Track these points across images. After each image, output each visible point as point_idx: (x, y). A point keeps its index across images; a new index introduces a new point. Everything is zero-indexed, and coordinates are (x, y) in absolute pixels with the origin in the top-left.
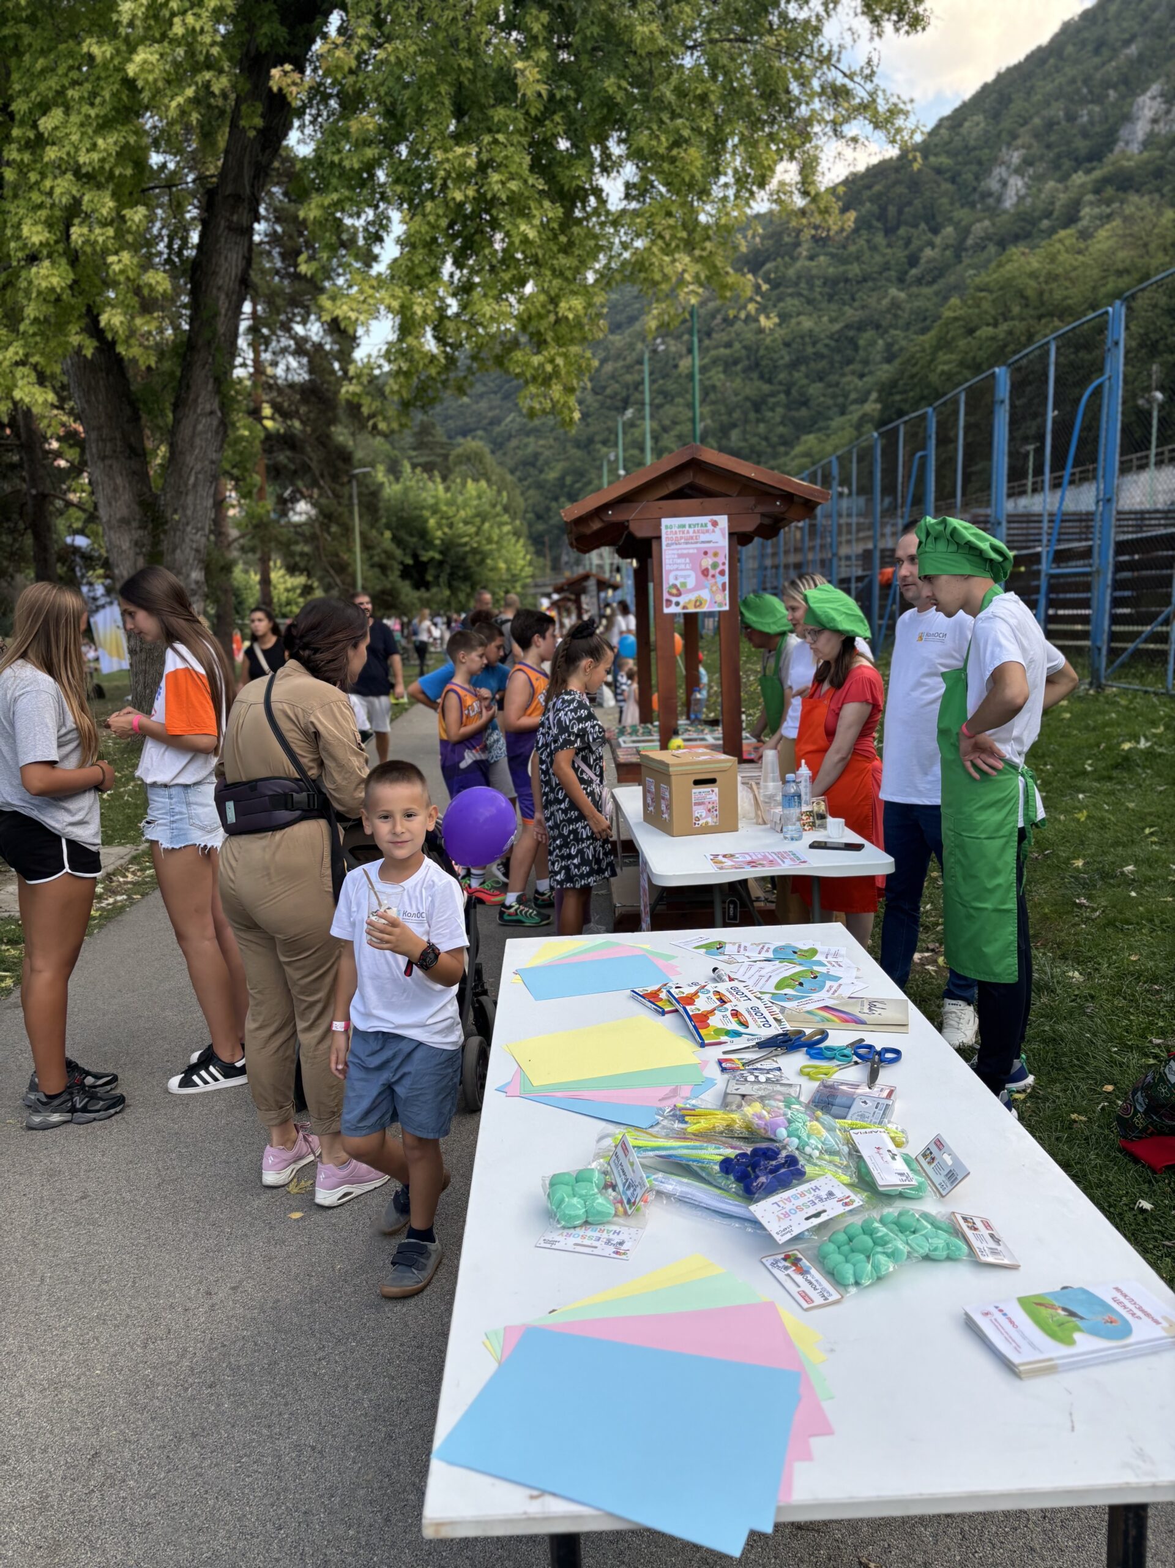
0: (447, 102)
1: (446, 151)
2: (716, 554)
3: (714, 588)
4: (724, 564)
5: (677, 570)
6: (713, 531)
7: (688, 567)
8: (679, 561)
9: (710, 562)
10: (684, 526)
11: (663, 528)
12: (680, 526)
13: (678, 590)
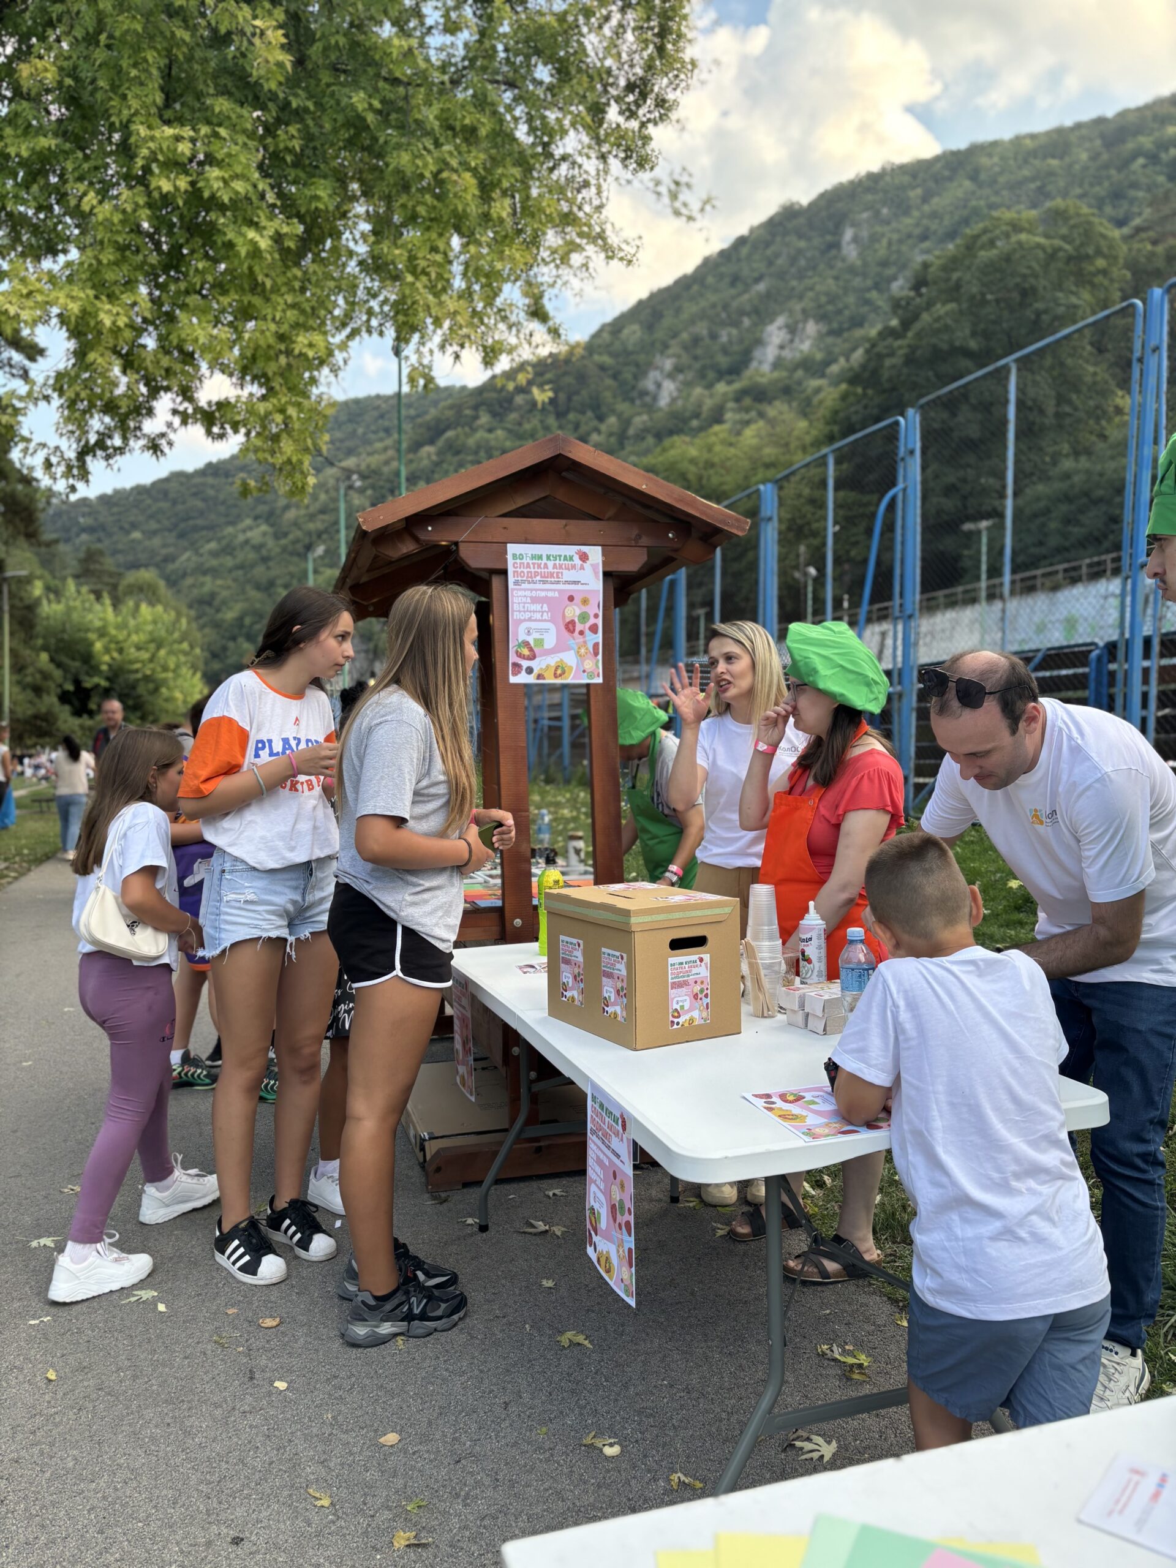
0: (155, 72)
1: (150, 127)
2: (585, 602)
3: (583, 651)
4: (596, 616)
5: (530, 620)
6: (582, 568)
7: (545, 616)
8: (533, 607)
9: (578, 612)
10: (540, 557)
11: (509, 557)
12: (533, 557)
13: (531, 650)
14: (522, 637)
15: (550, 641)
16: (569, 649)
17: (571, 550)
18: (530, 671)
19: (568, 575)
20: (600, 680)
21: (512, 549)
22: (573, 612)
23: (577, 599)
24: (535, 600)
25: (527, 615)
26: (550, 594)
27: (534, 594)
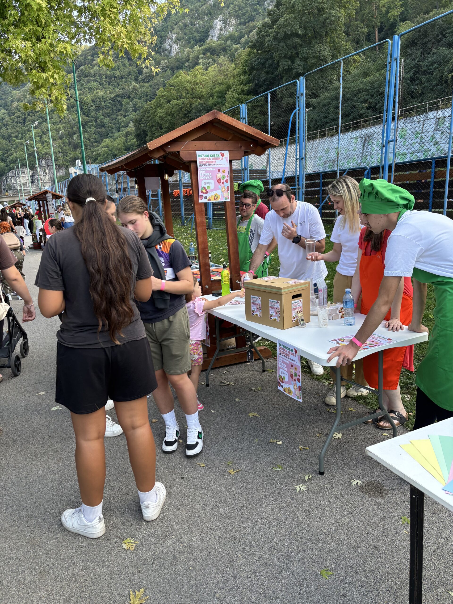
3: (223, 189)
4: (228, 176)
5: (205, 179)
6: (222, 159)
7: (211, 178)
8: (206, 174)
9: (221, 175)
10: (208, 156)
11: (197, 156)
12: (206, 156)
13: (206, 190)
14: (203, 185)
15: (212, 186)
16: (219, 189)
17: (218, 152)
18: (206, 198)
19: (218, 162)
20: (229, 200)
21: (198, 153)
22: (220, 175)
23: (221, 171)
24: (207, 172)
25: (204, 177)
26: (212, 169)
27: (206, 169)
